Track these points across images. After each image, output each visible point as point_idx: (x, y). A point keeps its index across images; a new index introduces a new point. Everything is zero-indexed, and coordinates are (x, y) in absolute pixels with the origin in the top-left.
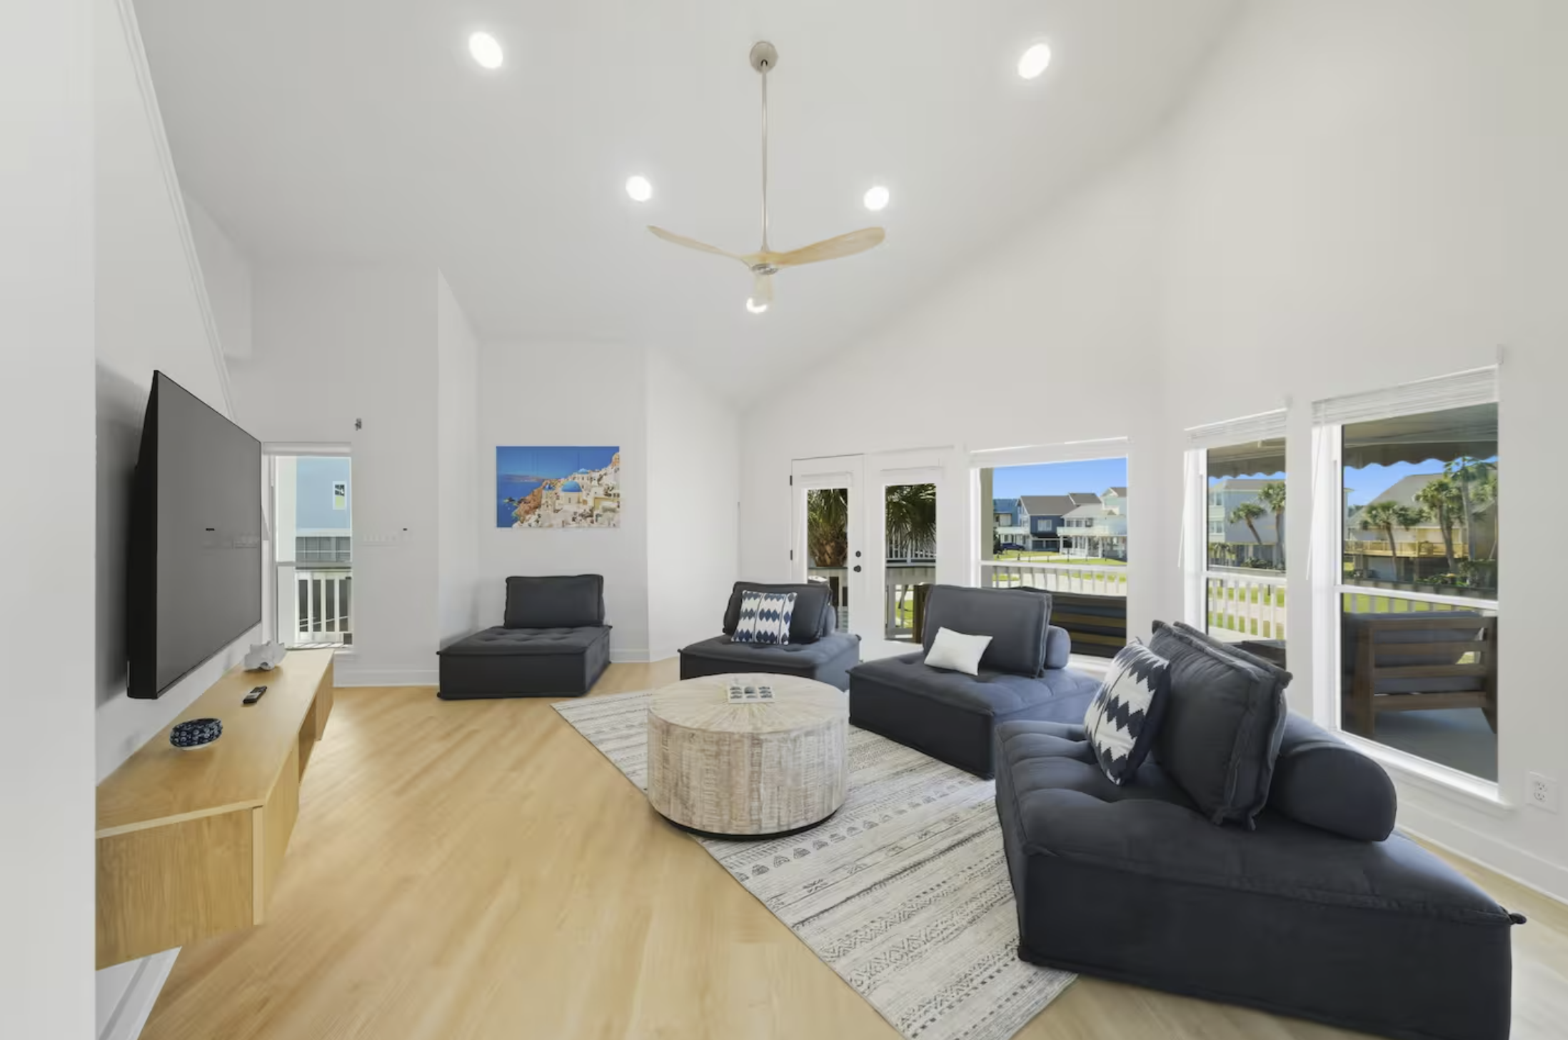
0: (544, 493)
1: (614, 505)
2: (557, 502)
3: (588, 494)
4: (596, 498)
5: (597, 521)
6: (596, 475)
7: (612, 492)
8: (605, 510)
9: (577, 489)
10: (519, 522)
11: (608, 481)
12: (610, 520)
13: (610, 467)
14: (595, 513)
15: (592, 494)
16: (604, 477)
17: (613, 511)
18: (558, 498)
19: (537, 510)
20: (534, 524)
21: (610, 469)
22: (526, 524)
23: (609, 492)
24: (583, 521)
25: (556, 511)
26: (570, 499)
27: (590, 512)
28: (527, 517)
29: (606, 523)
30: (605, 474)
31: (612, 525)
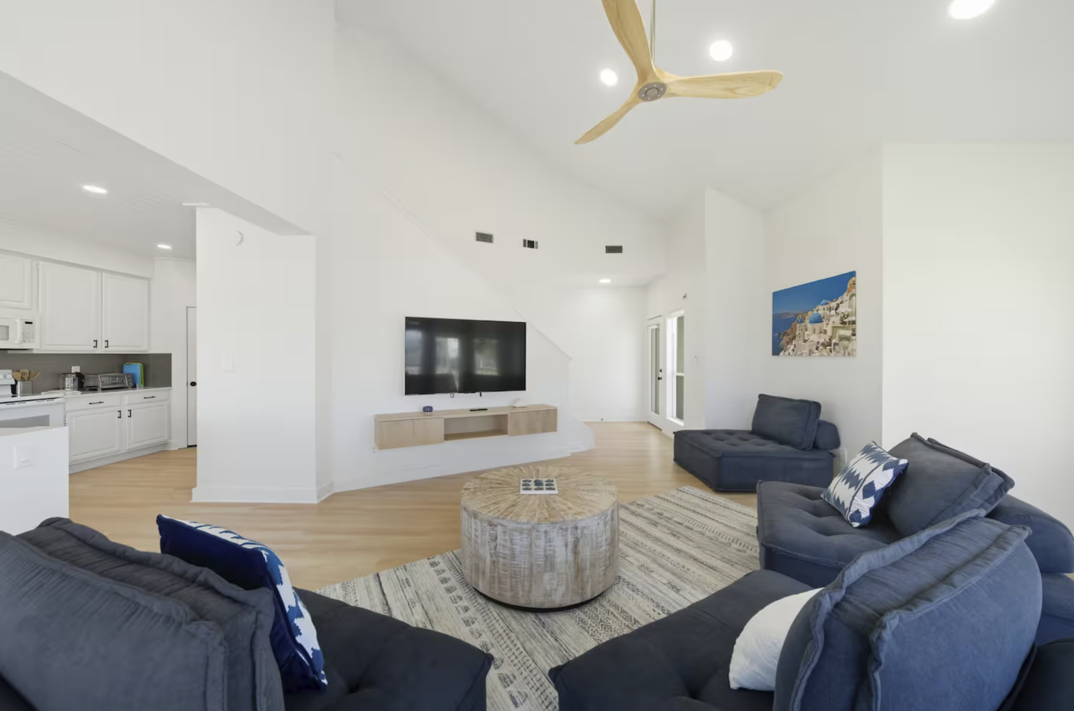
0: (798, 325)
1: (848, 333)
2: (806, 333)
3: (828, 324)
4: (834, 327)
5: (834, 348)
6: (833, 304)
7: (847, 320)
8: (842, 338)
9: (819, 320)
10: (783, 351)
11: (843, 309)
12: (846, 348)
13: (845, 294)
14: (834, 341)
15: (831, 325)
16: (841, 305)
17: (848, 339)
18: (806, 330)
19: (794, 341)
20: (791, 353)
21: (846, 297)
22: (787, 353)
23: (845, 320)
24: (824, 350)
25: (805, 341)
26: (814, 330)
27: (828, 341)
28: (788, 346)
29: (842, 352)
30: (841, 303)
31: (847, 354)
